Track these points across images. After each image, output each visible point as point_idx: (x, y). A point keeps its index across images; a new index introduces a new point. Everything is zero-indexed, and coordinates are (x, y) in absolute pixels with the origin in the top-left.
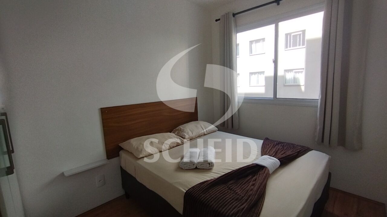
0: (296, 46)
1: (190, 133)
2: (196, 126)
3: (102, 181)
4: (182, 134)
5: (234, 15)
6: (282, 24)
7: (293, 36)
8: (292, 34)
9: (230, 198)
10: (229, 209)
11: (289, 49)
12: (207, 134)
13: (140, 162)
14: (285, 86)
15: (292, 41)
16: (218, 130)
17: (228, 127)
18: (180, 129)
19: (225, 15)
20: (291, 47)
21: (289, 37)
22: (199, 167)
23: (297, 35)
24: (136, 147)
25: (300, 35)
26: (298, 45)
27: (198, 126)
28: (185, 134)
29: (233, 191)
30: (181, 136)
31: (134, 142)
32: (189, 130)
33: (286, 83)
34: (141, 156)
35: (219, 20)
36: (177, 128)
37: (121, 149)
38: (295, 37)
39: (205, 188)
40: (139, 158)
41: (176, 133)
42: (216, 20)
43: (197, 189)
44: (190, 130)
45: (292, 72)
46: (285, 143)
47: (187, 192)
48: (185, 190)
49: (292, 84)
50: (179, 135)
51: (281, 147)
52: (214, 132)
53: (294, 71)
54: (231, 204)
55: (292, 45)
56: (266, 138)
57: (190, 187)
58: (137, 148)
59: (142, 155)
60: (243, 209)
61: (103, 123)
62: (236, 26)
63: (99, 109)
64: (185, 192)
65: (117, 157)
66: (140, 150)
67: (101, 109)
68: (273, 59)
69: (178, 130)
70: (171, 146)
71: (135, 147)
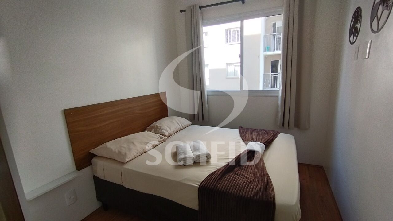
0: (235, 41)
1: (168, 129)
2: (172, 122)
3: (73, 197)
4: (160, 131)
5: (201, 8)
6: (246, 22)
7: (233, 31)
8: (232, 30)
9: (244, 183)
10: (249, 192)
11: (229, 43)
12: (183, 129)
13: (127, 166)
14: (227, 78)
15: (231, 36)
16: (192, 124)
17: (199, 120)
18: (156, 126)
19: (191, 7)
20: (231, 42)
21: (229, 33)
22: (197, 161)
23: (236, 31)
24: (117, 151)
25: (238, 31)
26: (237, 41)
27: (173, 122)
28: (164, 131)
29: (242, 176)
30: (160, 133)
31: (112, 145)
32: (166, 127)
33: (228, 76)
34: (127, 160)
35: (185, 11)
36: (152, 126)
37: (94, 156)
38: (234, 32)
39: (218, 179)
40: (125, 162)
41: (153, 131)
42: (181, 11)
43: (210, 181)
44: (168, 127)
45: (232, 66)
46: (257, 129)
47: (200, 186)
48: (198, 185)
49: (233, 77)
50: (157, 132)
51: (257, 133)
52: (188, 126)
53: (234, 64)
54: (247, 188)
55: (231, 40)
56: (240, 127)
57: (202, 181)
58: (120, 152)
59: (128, 158)
60: (261, 188)
61: (68, 129)
62: (203, 20)
63: (62, 111)
64: (198, 186)
65: (90, 166)
66: (124, 154)
67: (65, 110)
68: (239, 55)
69: (152, 128)
70: (154, 145)
71: (115, 151)
